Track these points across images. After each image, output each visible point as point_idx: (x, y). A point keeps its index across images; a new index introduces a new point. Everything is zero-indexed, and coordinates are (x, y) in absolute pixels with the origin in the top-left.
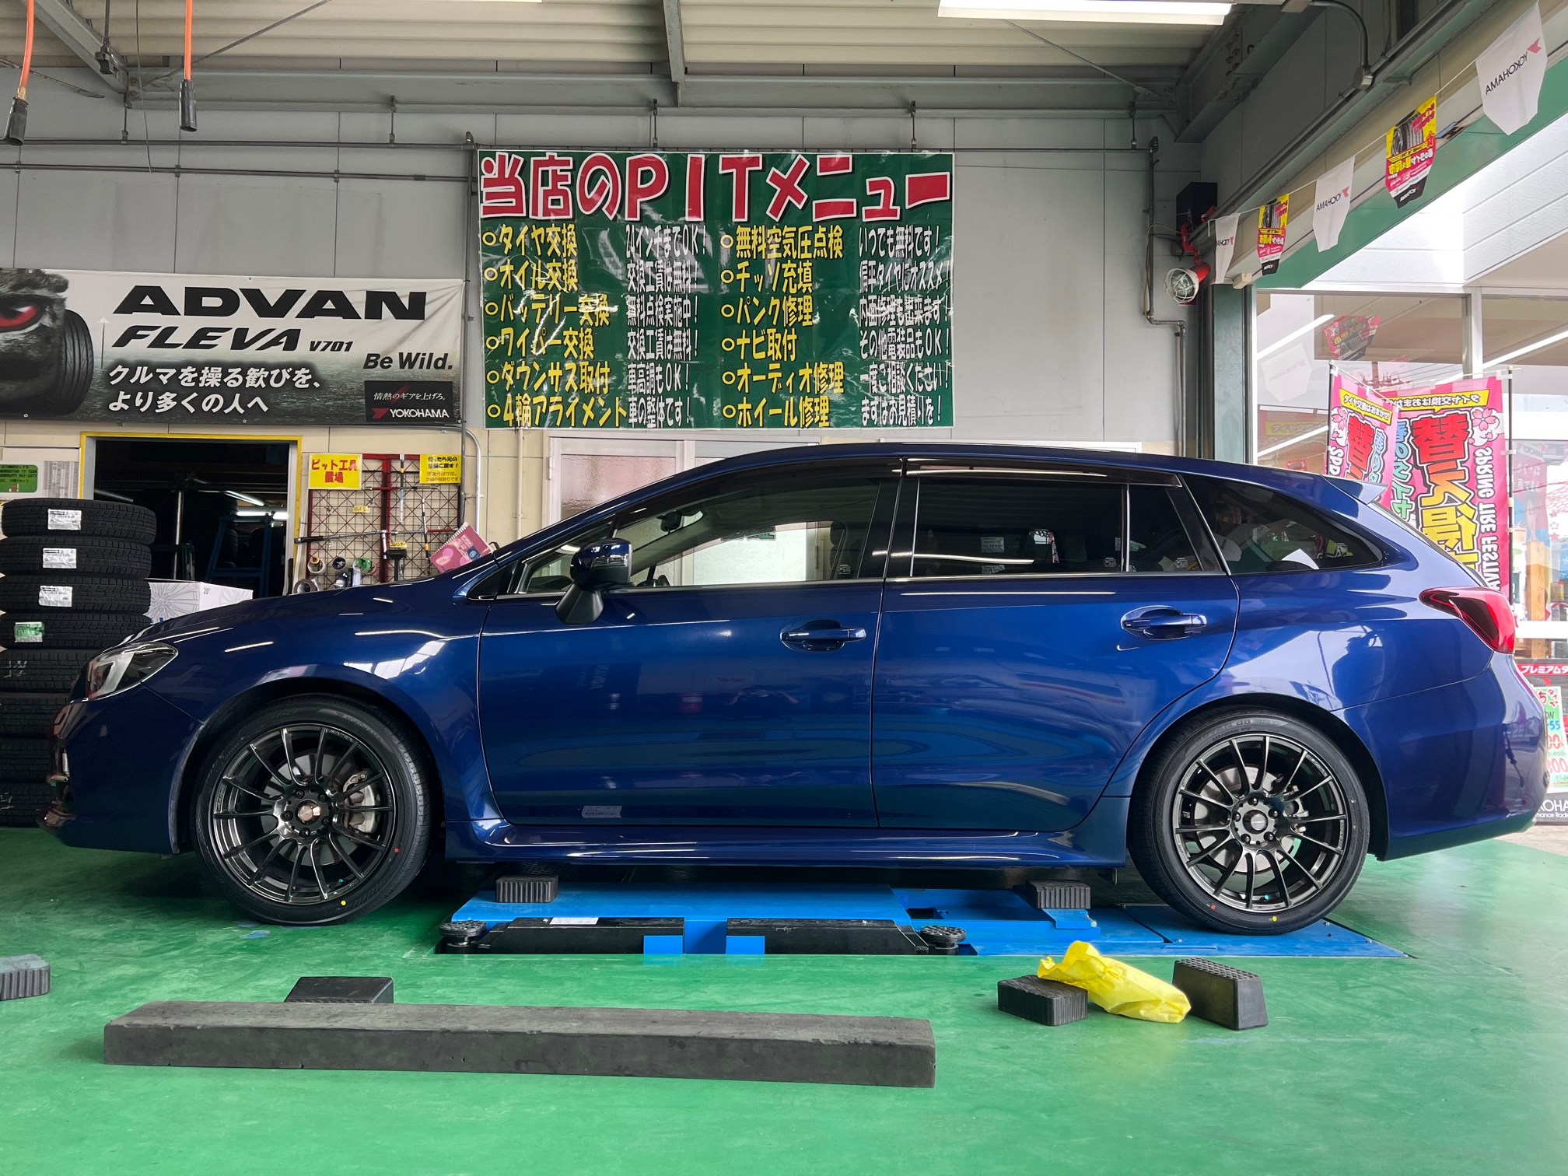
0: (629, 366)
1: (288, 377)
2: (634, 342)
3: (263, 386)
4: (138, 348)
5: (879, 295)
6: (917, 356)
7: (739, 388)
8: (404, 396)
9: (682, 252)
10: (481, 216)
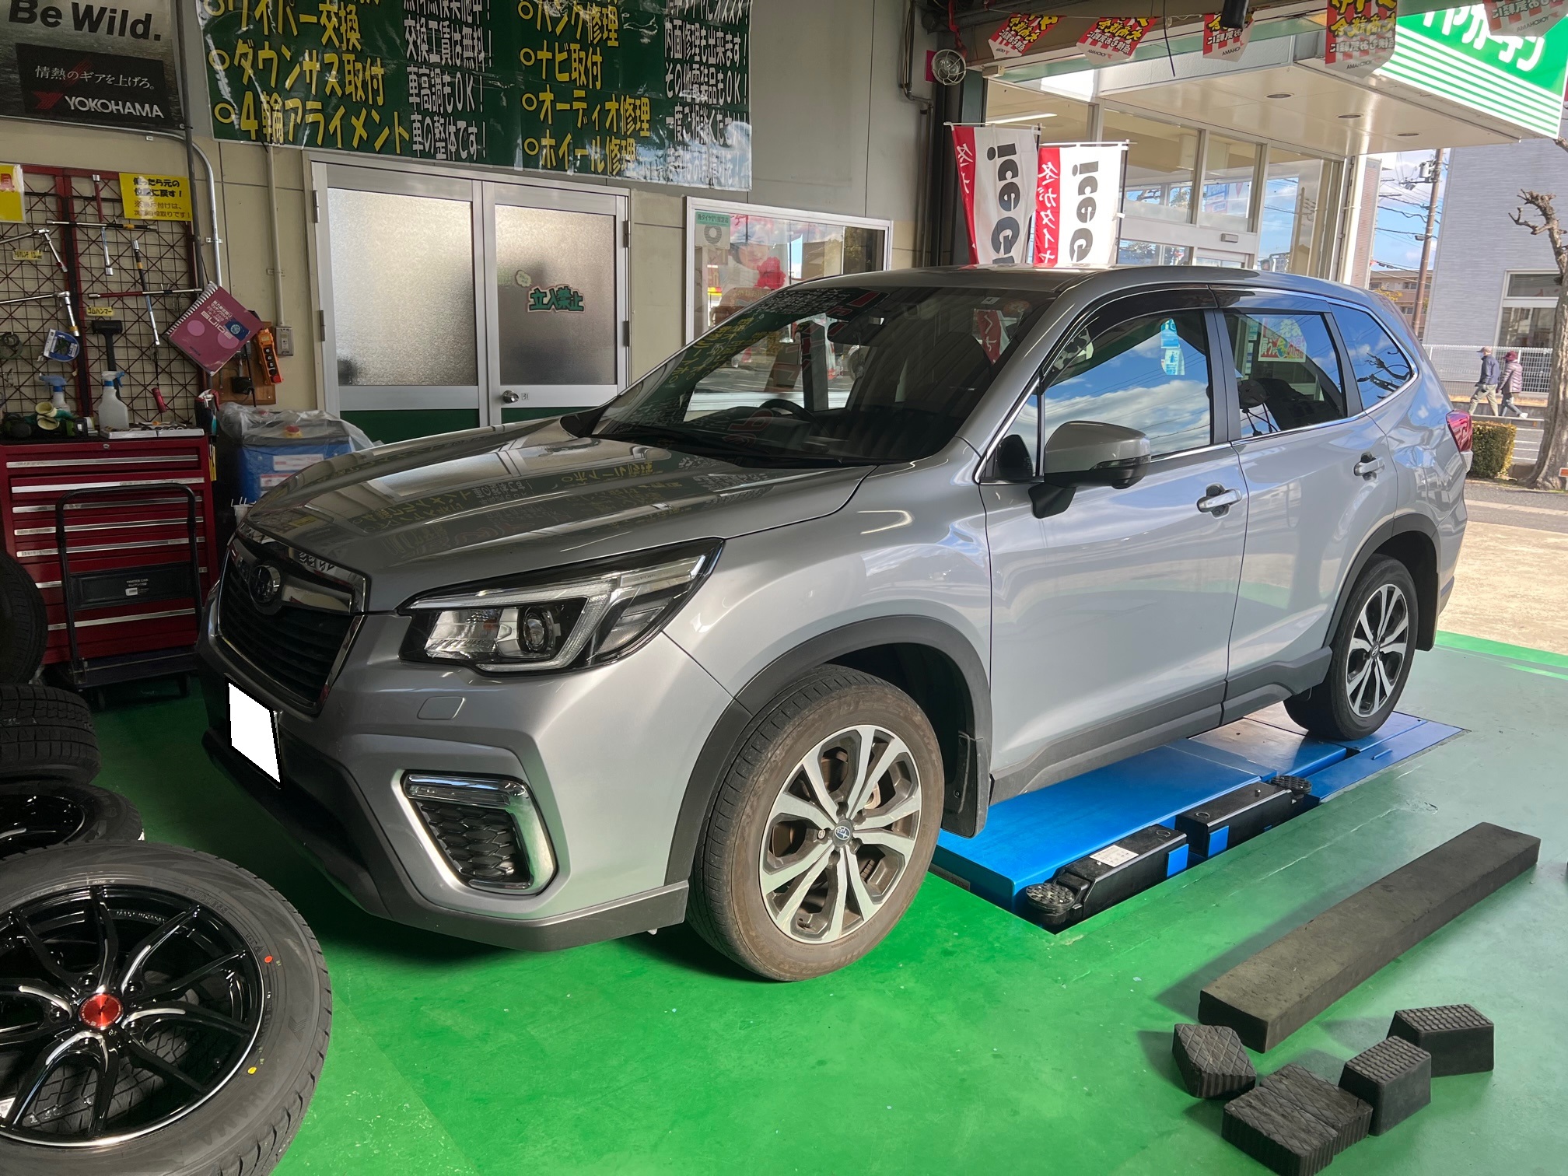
0: (408, 69)
2: (413, 34)
5: (684, 20)
6: (718, 103)
7: (542, 117)
8: (86, 76)
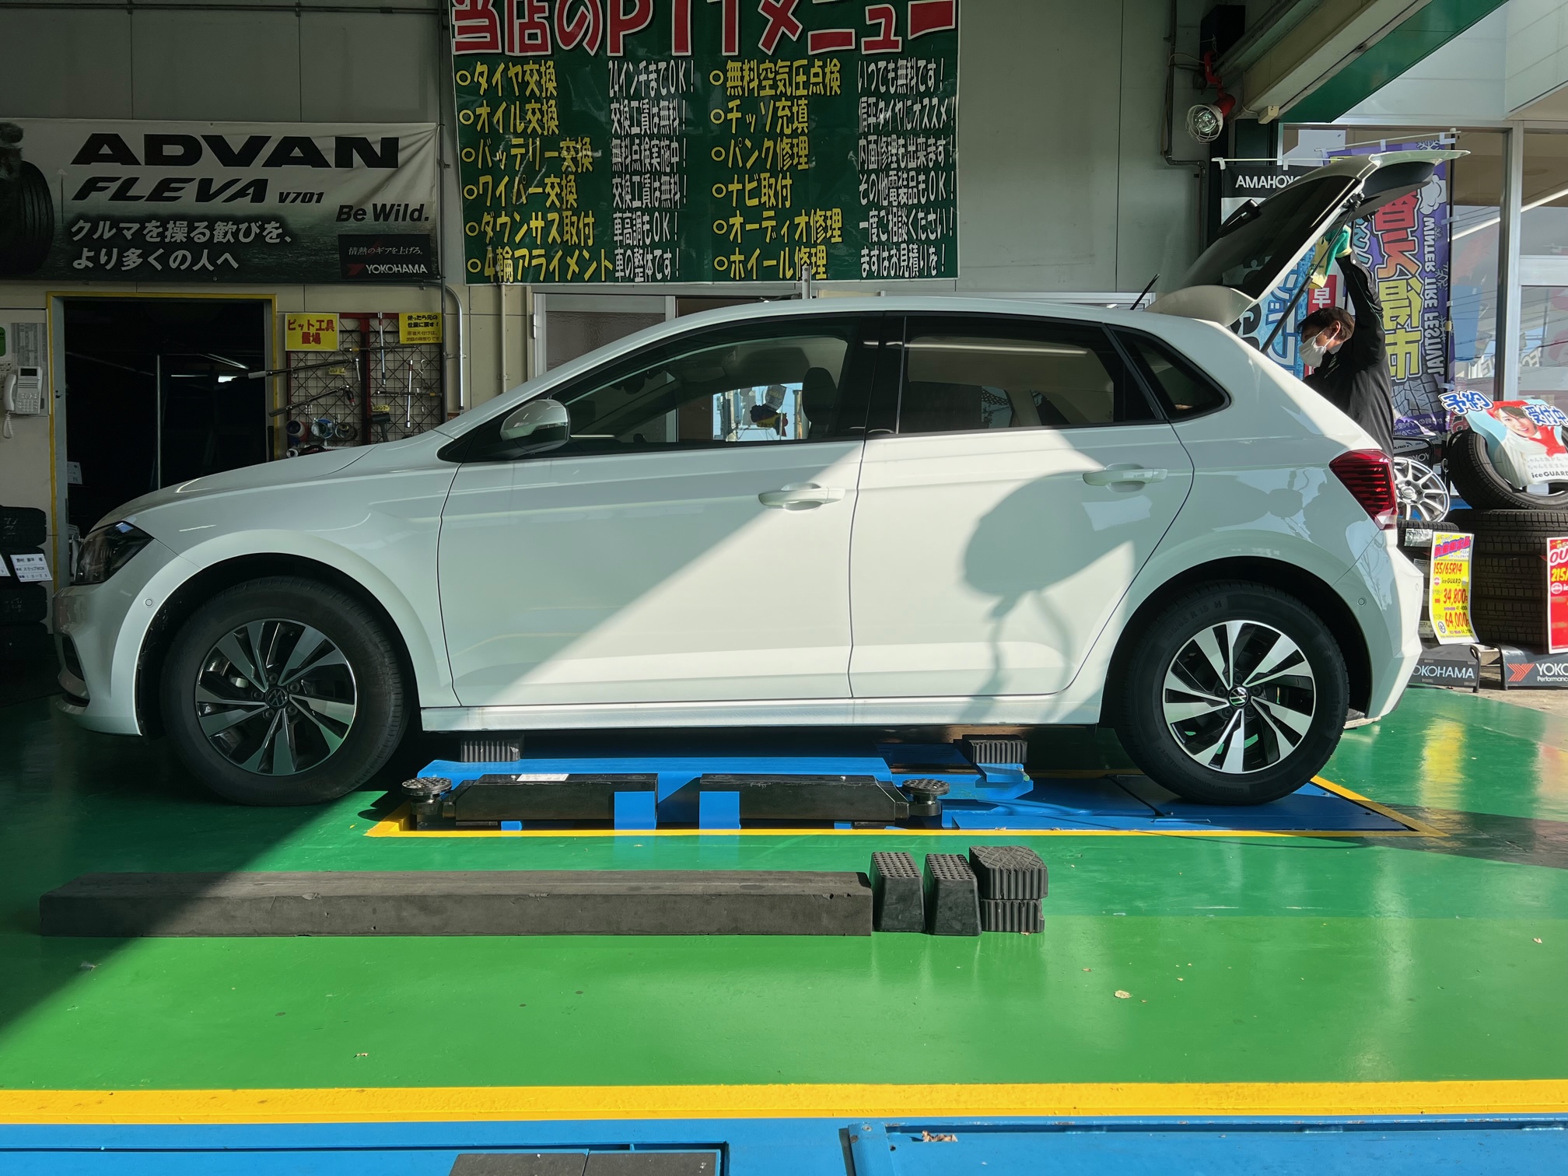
0: (615, 216)
1: (258, 231)
2: (619, 189)
3: (232, 240)
4: (99, 200)
5: (879, 134)
6: (919, 201)
7: (731, 238)
8: (379, 250)
9: (669, 90)
10: (454, 52)
